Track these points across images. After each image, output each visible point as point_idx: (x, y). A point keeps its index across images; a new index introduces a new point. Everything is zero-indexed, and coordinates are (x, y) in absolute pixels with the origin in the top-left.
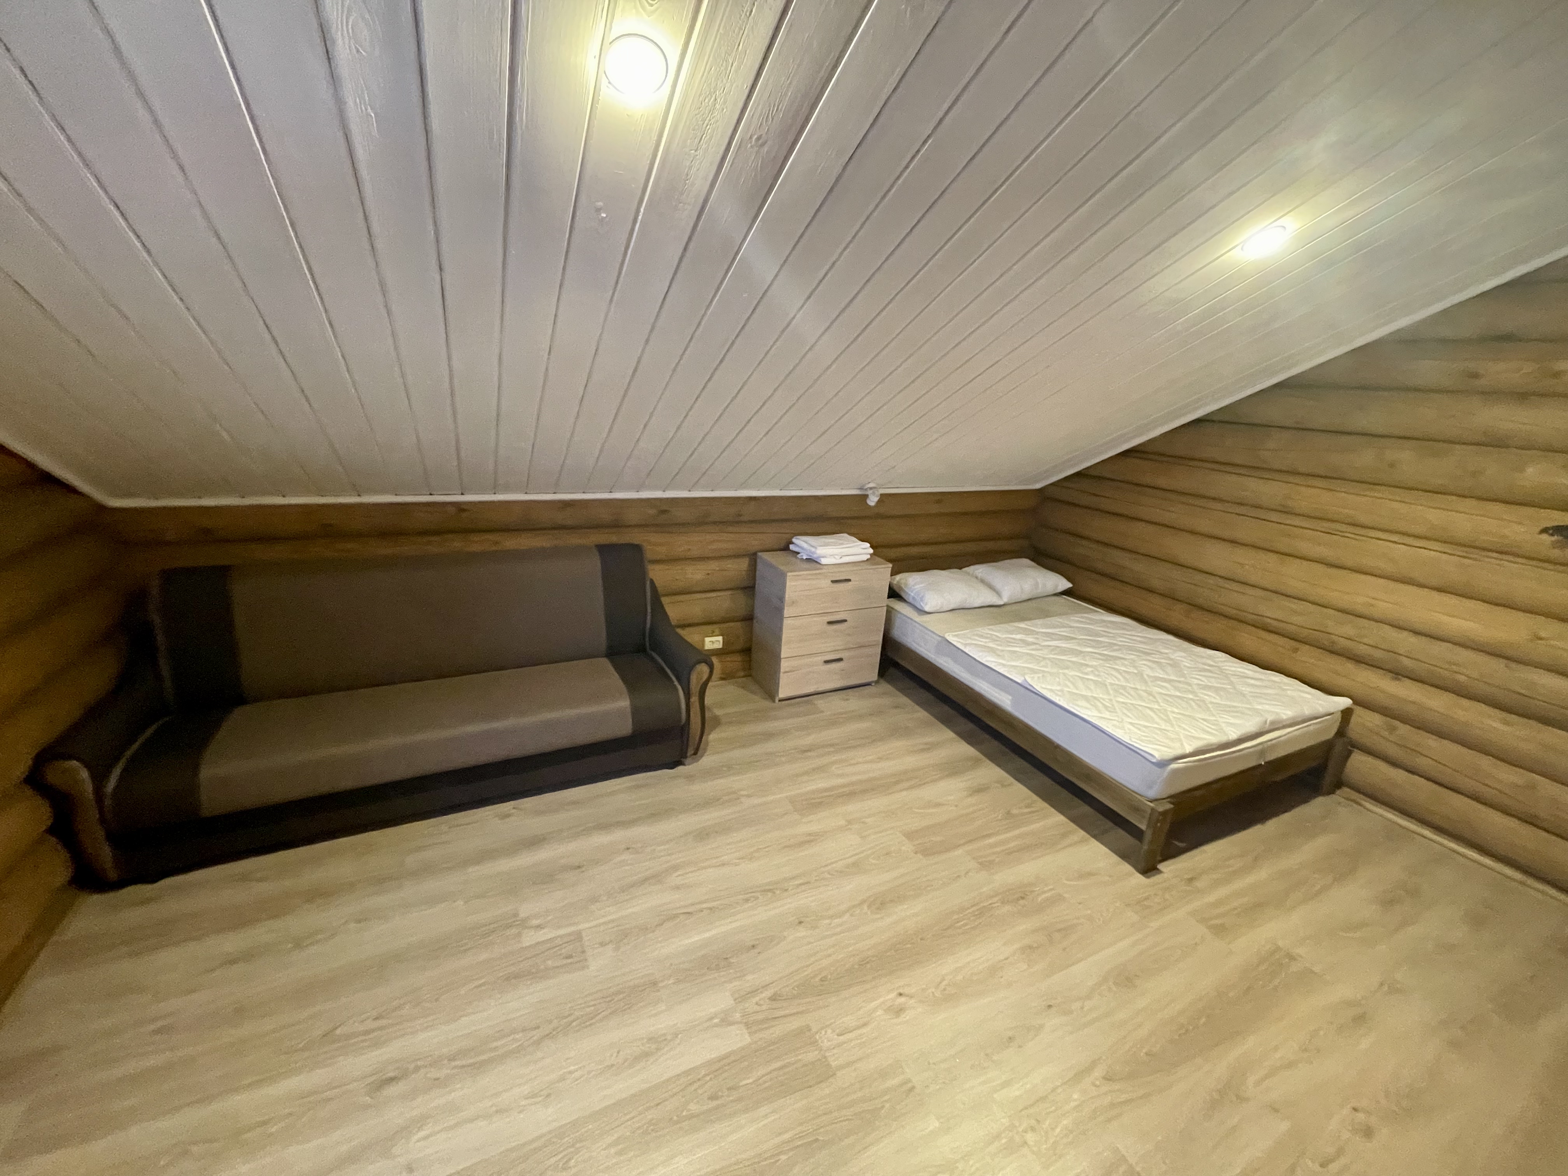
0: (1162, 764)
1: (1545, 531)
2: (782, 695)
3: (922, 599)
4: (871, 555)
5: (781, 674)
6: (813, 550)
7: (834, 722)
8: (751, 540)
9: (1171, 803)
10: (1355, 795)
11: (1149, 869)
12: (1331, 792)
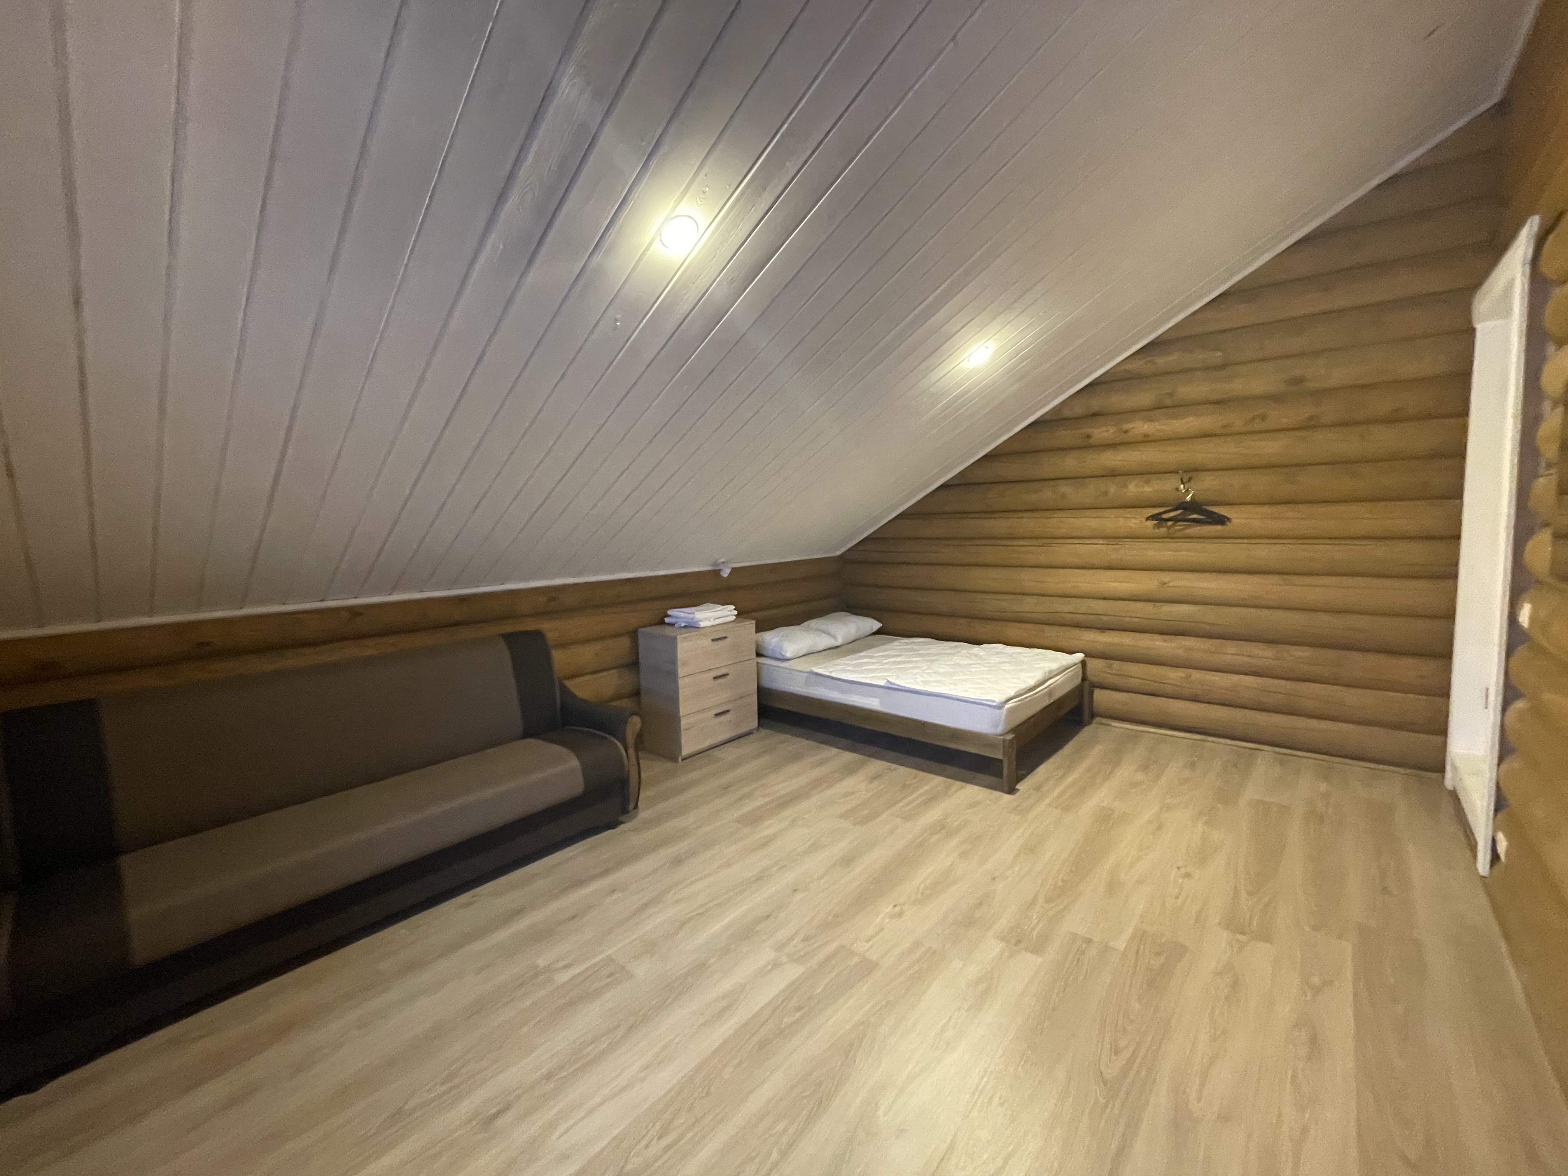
0: (1000, 706)
1: (1147, 519)
2: (685, 752)
3: (781, 648)
4: (736, 616)
5: (683, 733)
6: (691, 616)
7: (736, 764)
8: (630, 618)
9: (1013, 733)
10: (1104, 721)
11: (1012, 790)
12: (1090, 723)
